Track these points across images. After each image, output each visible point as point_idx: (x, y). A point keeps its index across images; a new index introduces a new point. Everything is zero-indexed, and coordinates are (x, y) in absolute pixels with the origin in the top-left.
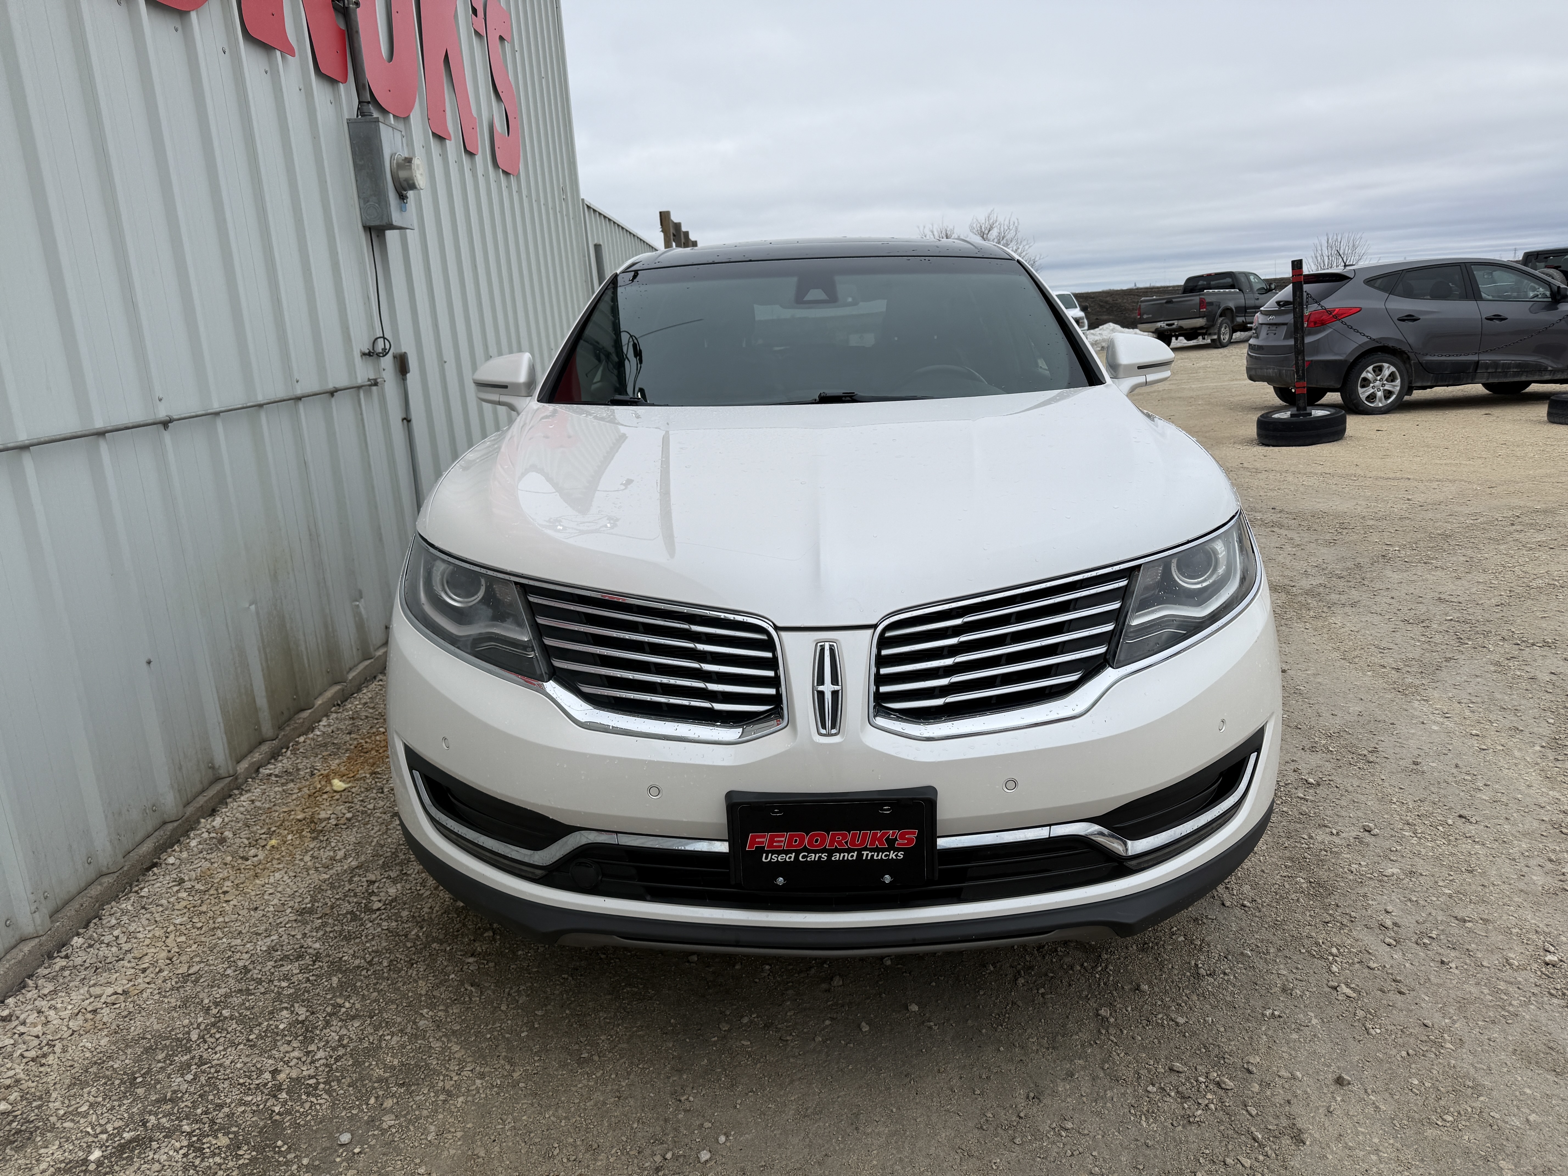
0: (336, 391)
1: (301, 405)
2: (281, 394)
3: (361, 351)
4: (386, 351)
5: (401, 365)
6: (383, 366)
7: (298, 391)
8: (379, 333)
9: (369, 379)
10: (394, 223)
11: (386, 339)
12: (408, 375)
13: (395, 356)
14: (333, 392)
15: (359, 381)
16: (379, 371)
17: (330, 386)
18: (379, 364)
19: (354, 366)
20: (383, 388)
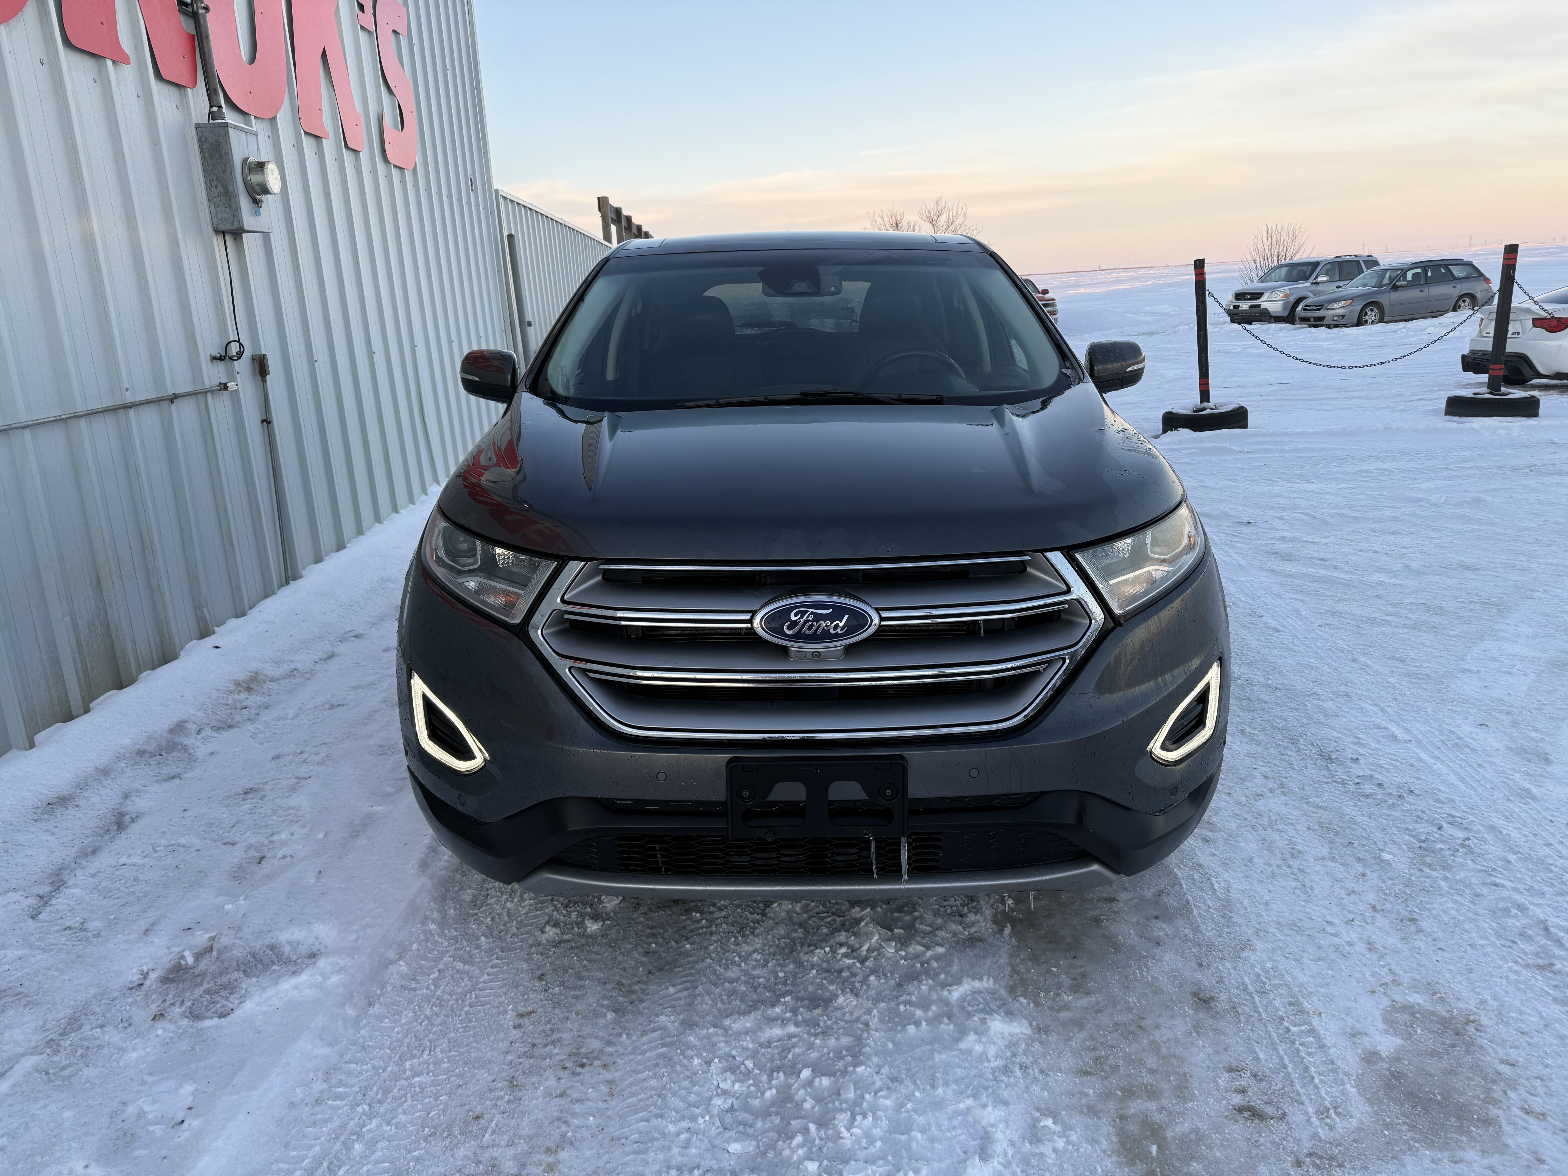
0: (176, 398)
1: (131, 412)
2: (107, 403)
3: (211, 356)
4: (240, 355)
5: (261, 366)
6: (237, 369)
7: (129, 398)
8: (233, 336)
9: (220, 383)
10: (246, 228)
11: (240, 344)
12: (268, 377)
13: (253, 359)
14: (173, 398)
15: (207, 386)
16: (232, 376)
17: (170, 392)
18: (233, 368)
19: (201, 371)
20: (237, 391)
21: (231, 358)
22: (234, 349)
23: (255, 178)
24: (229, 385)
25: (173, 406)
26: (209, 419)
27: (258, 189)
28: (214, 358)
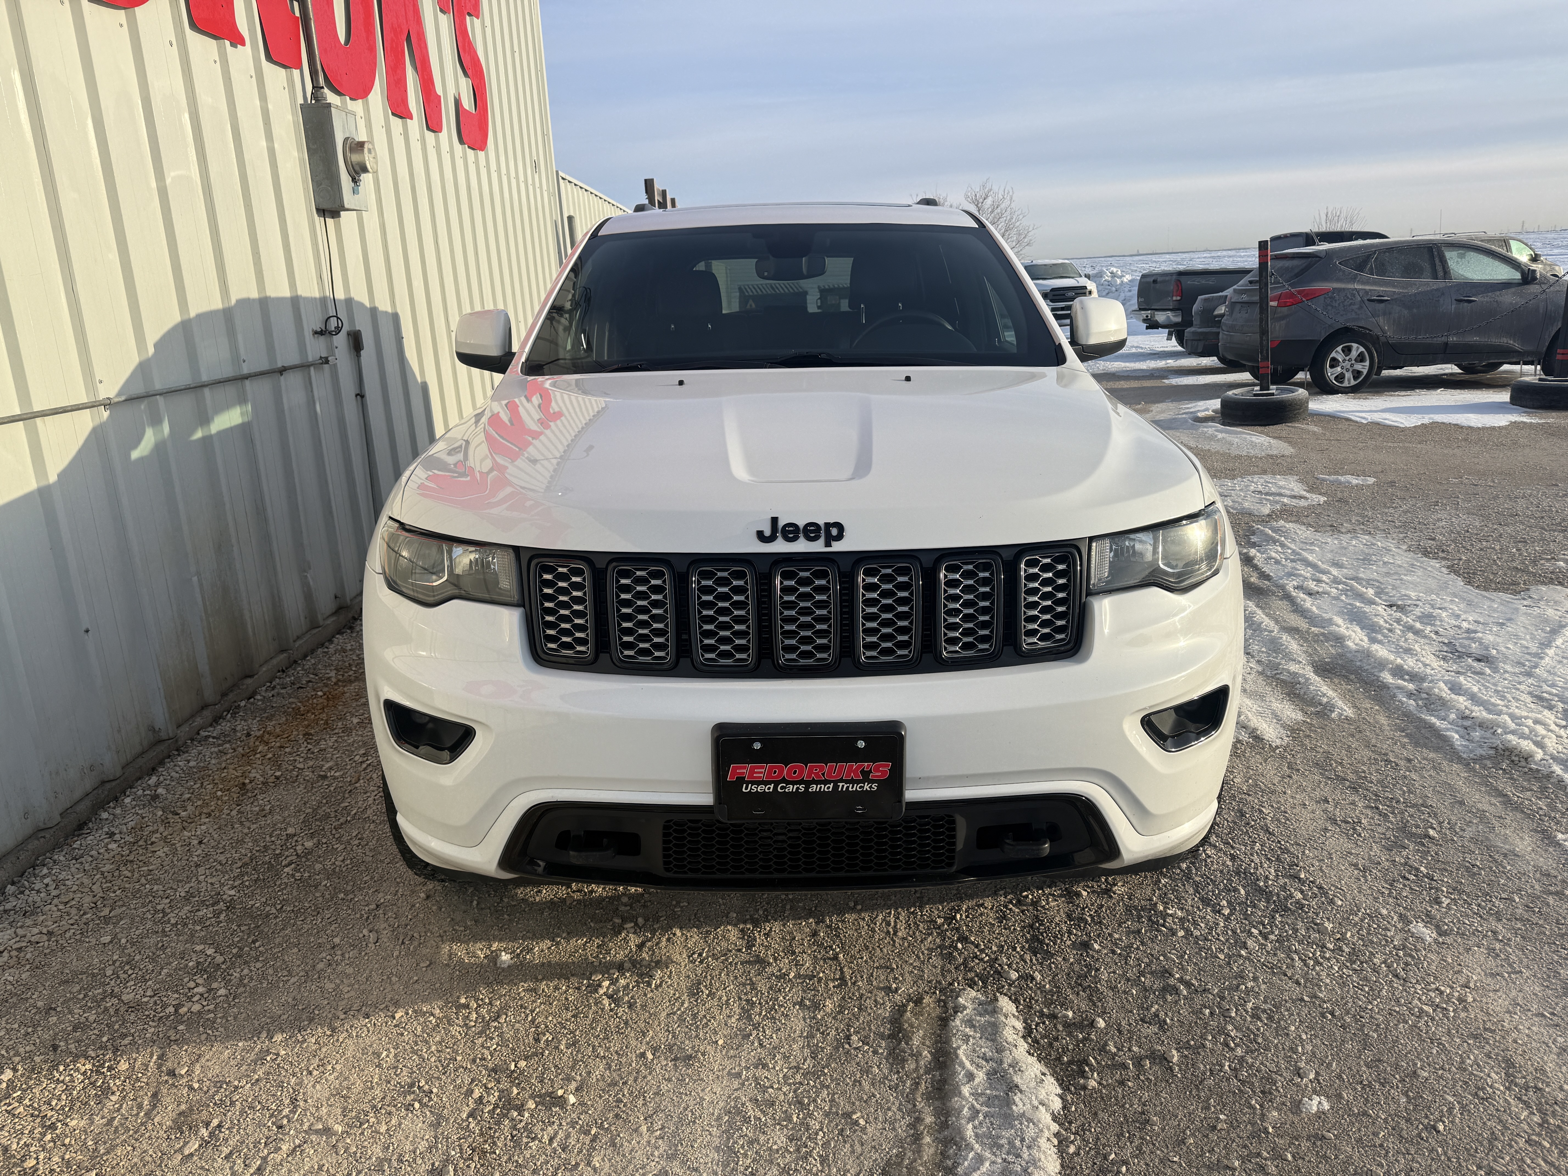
0: (285, 370)
1: (248, 383)
2: (229, 373)
3: (313, 330)
4: (338, 330)
5: (356, 342)
6: (335, 344)
7: (246, 370)
8: (332, 312)
9: (321, 358)
10: (346, 206)
11: (338, 318)
12: (362, 352)
13: (349, 334)
14: (282, 371)
15: (310, 359)
16: (331, 349)
17: (280, 365)
18: (332, 343)
19: (305, 344)
20: (335, 365)
21: (330, 333)
22: (333, 323)
23: (355, 158)
24: (330, 359)
25: (282, 378)
26: (312, 391)
27: (357, 168)
28: (316, 333)
